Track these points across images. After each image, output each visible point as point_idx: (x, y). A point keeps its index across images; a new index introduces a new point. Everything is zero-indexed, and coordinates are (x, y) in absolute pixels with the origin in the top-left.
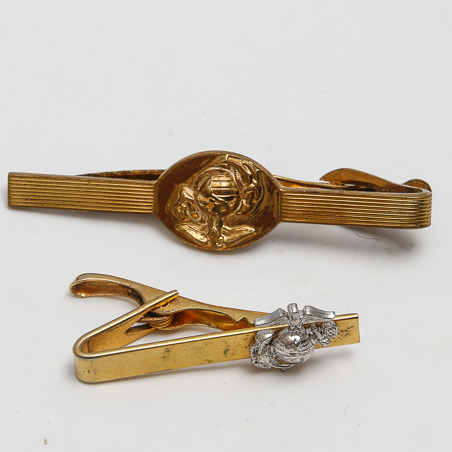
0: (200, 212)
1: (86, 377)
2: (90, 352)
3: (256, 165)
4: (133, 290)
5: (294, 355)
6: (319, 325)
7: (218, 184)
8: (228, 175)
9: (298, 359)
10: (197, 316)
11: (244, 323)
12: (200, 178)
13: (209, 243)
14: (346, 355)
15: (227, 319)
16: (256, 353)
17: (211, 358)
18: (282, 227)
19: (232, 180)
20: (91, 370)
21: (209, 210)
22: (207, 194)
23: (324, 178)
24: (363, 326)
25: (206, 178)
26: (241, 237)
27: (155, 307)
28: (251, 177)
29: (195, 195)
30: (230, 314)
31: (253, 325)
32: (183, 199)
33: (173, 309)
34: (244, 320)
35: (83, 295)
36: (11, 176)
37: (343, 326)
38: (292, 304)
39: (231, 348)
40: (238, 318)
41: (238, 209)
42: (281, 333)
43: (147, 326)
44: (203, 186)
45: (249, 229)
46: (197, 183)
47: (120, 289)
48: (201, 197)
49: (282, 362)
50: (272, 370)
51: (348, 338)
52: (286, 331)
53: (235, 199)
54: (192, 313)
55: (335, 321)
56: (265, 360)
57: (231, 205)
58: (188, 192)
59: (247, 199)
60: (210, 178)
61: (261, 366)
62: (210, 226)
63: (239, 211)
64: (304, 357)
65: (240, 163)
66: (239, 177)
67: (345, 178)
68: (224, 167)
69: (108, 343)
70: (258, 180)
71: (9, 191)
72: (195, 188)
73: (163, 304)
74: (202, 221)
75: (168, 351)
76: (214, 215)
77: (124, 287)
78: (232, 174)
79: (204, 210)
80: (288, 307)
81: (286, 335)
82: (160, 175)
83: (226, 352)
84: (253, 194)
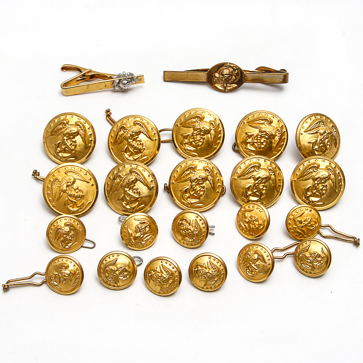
0: (220, 81)
1: (65, 94)
2: (66, 86)
3: (237, 66)
4: (79, 69)
5: (125, 87)
6: (132, 78)
7: (226, 72)
8: (229, 69)
9: (126, 88)
10: (98, 76)
11: (111, 78)
12: (220, 71)
13: (223, 90)
14: (141, 87)
15: (106, 77)
16: (114, 86)
17: (101, 88)
18: (245, 84)
19: (230, 71)
20: (66, 92)
21: (224, 80)
22: (223, 75)
23: (256, 69)
24: (145, 78)
25: (222, 71)
26: (233, 88)
27: (85, 73)
28: (236, 70)
29: (219, 76)
30: (107, 75)
31: (113, 78)
32: (215, 77)
33: (90, 74)
34: (111, 77)
35: (65, 71)
36: (164, 72)
37: (139, 78)
38: (124, 72)
39: (107, 85)
40: (109, 76)
41: (232, 79)
42: (121, 80)
43: (83, 79)
44: (222, 73)
45: (235, 85)
46: (220, 72)
47: (75, 68)
48: (221, 76)
49: (122, 89)
50: (119, 91)
51: (141, 82)
52: (122, 80)
53: (231, 77)
54: (96, 75)
55: (137, 77)
56: (117, 88)
57: (230, 78)
58: (217, 75)
59: (234, 76)
60: (224, 70)
61: (116, 90)
62: (224, 85)
63: (232, 80)
64: (128, 87)
65: (232, 65)
66: (232, 70)
67: (262, 69)
68: (228, 67)
69: (71, 84)
70: (238, 70)
71: (164, 76)
72: (219, 74)
73: (87, 72)
74: (221, 83)
75: (88, 86)
76: (225, 81)
77: (76, 68)
78: (230, 69)
79: (222, 80)
80: (123, 73)
81: (122, 81)
82: (208, 70)
83: (105, 86)
84: (236, 75)
